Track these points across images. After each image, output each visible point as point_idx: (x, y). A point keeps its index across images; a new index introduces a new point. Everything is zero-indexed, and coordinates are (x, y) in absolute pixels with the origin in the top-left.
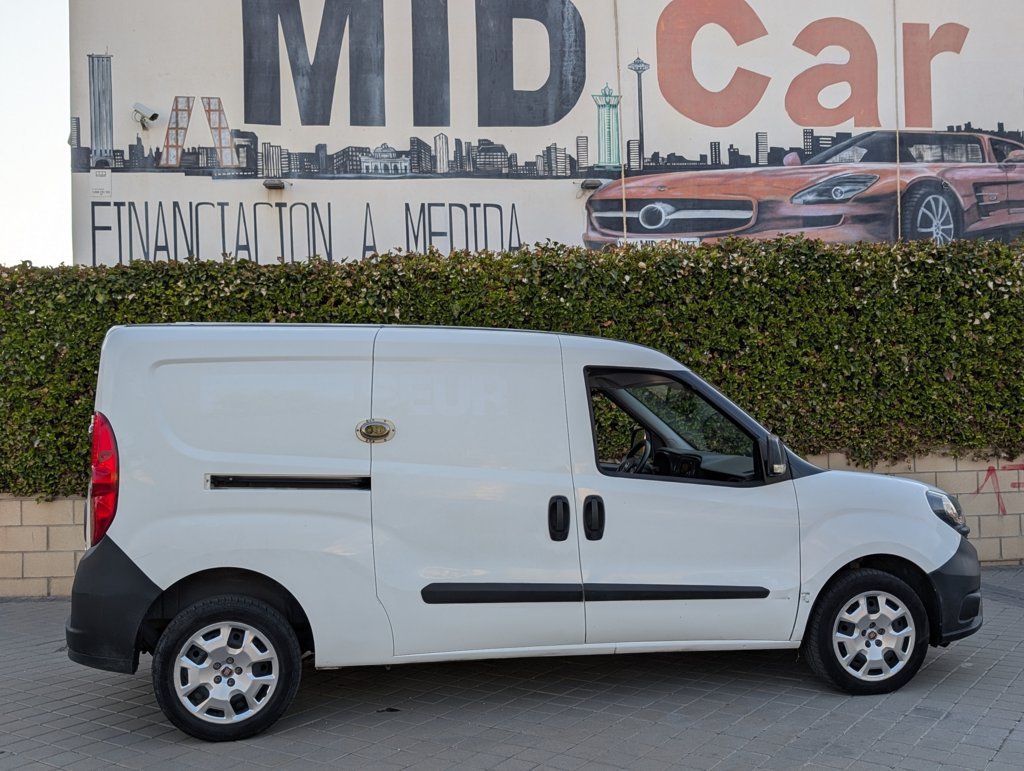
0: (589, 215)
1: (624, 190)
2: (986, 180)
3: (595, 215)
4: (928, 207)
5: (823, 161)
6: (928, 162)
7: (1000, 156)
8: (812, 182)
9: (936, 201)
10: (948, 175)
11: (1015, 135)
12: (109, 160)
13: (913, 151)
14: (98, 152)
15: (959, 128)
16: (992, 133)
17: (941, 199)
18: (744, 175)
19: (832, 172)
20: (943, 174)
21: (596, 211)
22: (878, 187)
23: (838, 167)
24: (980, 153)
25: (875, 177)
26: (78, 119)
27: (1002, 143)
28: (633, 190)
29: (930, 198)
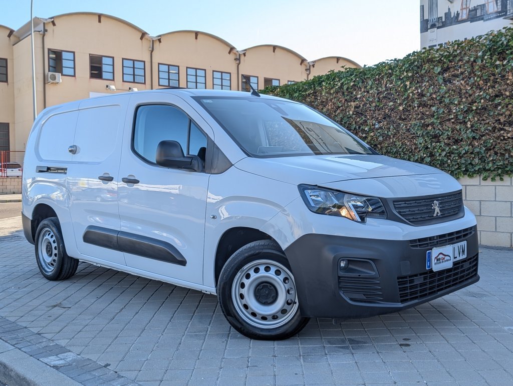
12: (436, 23)
14: (431, 21)
26: (423, 6)
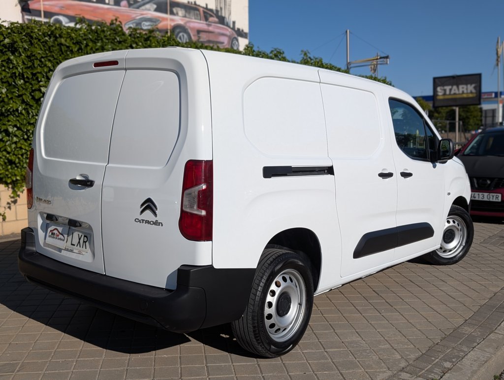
0: (23, 17)
1: (42, 6)
2: (201, 29)
3: (26, 17)
4: (180, 38)
5: (138, 8)
6: (180, 16)
7: (206, 19)
8: (134, 18)
9: (183, 36)
10: (188, 24)
11: (211, 10)
13: (175, 10)
15: (192, 3)
16: (203, 8)
17: (185, 36)
18: (103, 9)
19: (142, 14)
20: (186, 23)
21: (27, 15)
22: (161, 25)
23: (145, 12)
24: (199, 16)
25: (159, 20)
27: (207, 14)
28: (47, 6)
29: (181, 34)
